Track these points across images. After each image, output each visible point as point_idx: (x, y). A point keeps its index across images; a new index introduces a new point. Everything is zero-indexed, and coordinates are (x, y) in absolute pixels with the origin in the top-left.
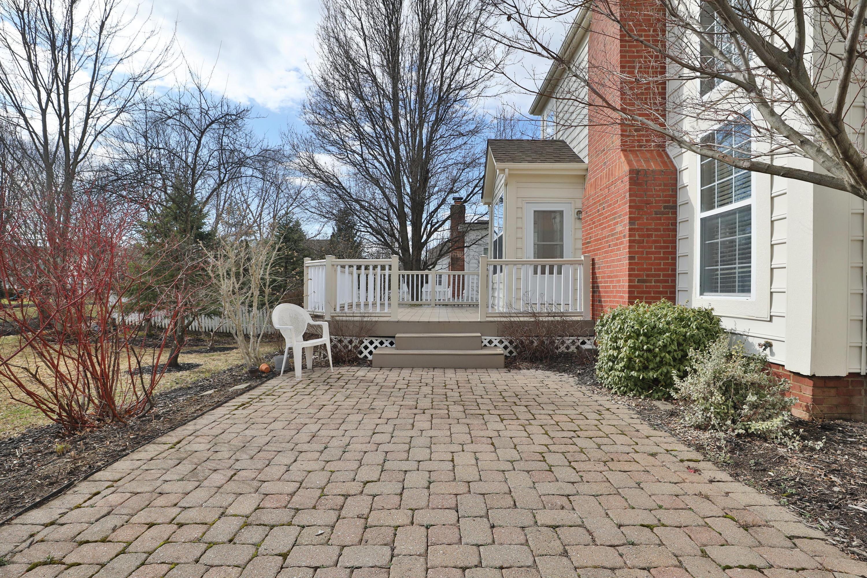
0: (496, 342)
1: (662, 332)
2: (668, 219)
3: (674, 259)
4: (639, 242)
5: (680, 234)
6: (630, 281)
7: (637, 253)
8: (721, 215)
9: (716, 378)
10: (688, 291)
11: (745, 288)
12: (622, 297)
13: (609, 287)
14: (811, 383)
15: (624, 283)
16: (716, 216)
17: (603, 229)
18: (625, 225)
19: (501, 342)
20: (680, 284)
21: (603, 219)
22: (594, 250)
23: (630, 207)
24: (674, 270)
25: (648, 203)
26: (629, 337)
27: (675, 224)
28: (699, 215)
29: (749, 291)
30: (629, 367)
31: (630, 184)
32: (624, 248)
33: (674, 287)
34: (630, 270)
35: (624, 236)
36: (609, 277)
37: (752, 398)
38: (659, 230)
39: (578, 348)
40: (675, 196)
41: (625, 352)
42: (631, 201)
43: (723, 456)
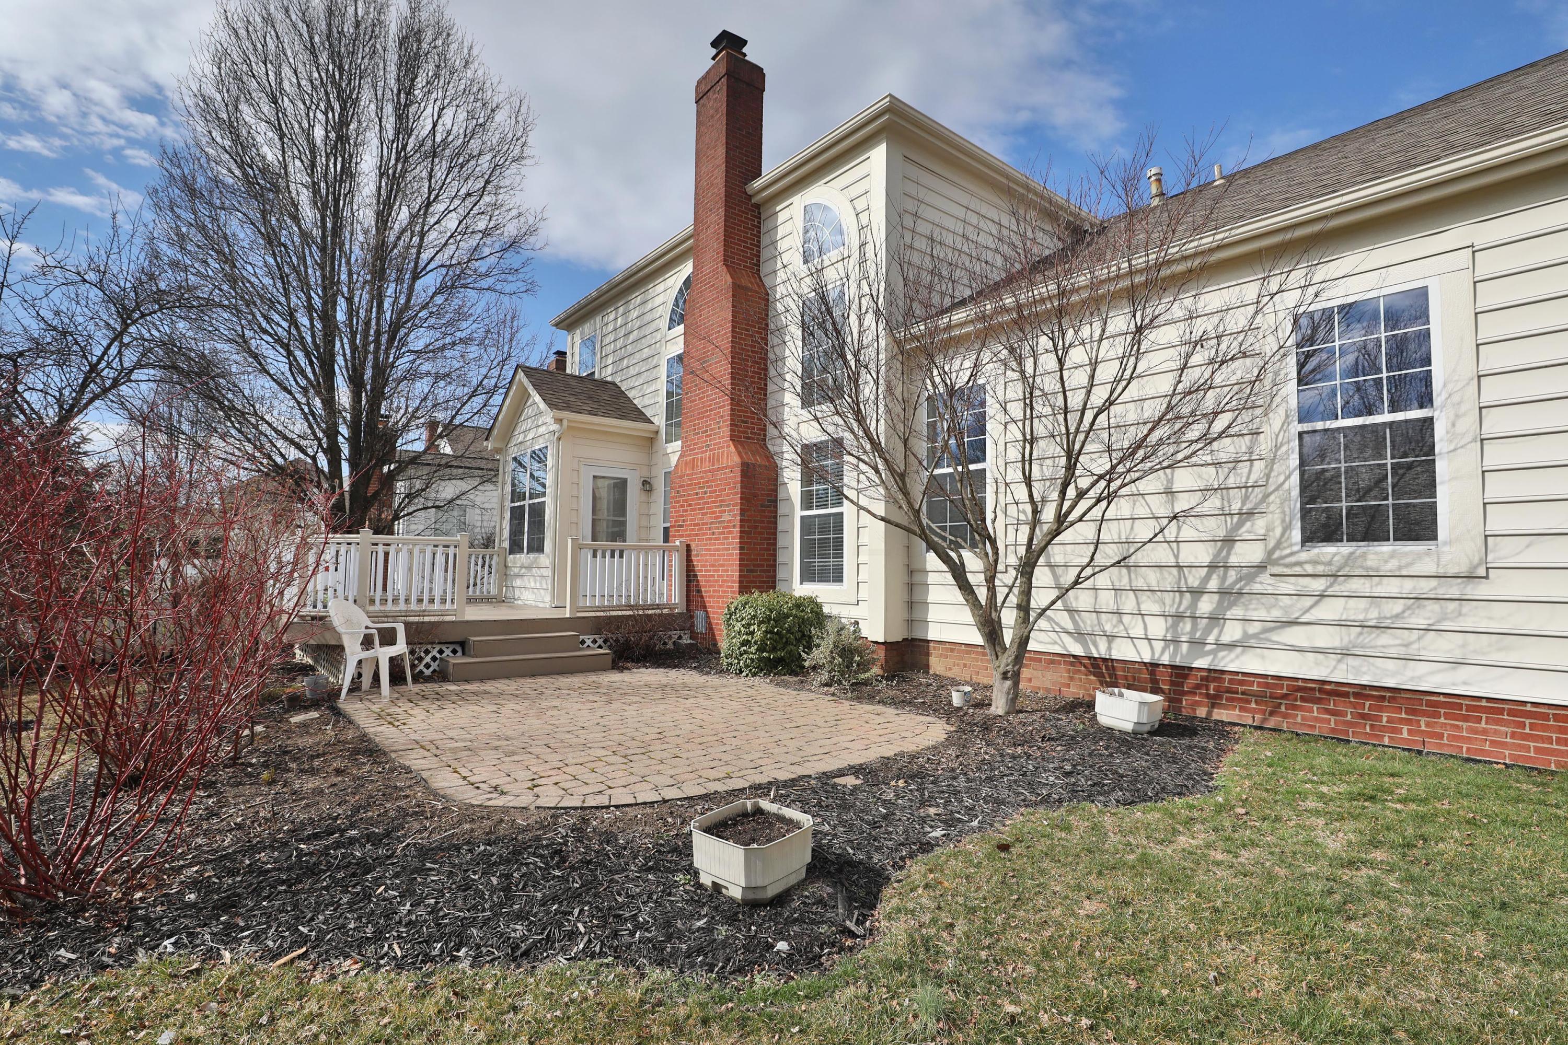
0: (589, 642)
1: (787, 616)
2: (770, 512)
3: (775, 550)
4: (750, 533)
5: (780, 527)
6: (741, 571)
7: (747, 543)
8: (819, 516)
9: (836, 647)
10: (789, 581)
11: (838, 578)
12: (732, 587)
13: (713, 576)
14: (883, 647)
15: (734, 573)
16: (815, 516)
17: (703, 514)
18: (734, 515)
19: (595, 641)
20: (780, 575)
21: (705, 503)
22: (689, 535)
23: (741, 498)
24: (775, 560)
25: (755, 496)
26: (761, 623)
27: (776, 517)
28: (799, 513)
29: (842, 581)
30: (761, 649)
31: (742, 476)
32: (734, 538)
33: (775, 576)
34: (741, 560)
35: (734, 526)
36: (713, 566)
37: (857, 658)
38: (762, 522)
39: (674, 643)
40: (776, 491)
41: (758, 635)
42: (742, 493)
43: (849, 695)
